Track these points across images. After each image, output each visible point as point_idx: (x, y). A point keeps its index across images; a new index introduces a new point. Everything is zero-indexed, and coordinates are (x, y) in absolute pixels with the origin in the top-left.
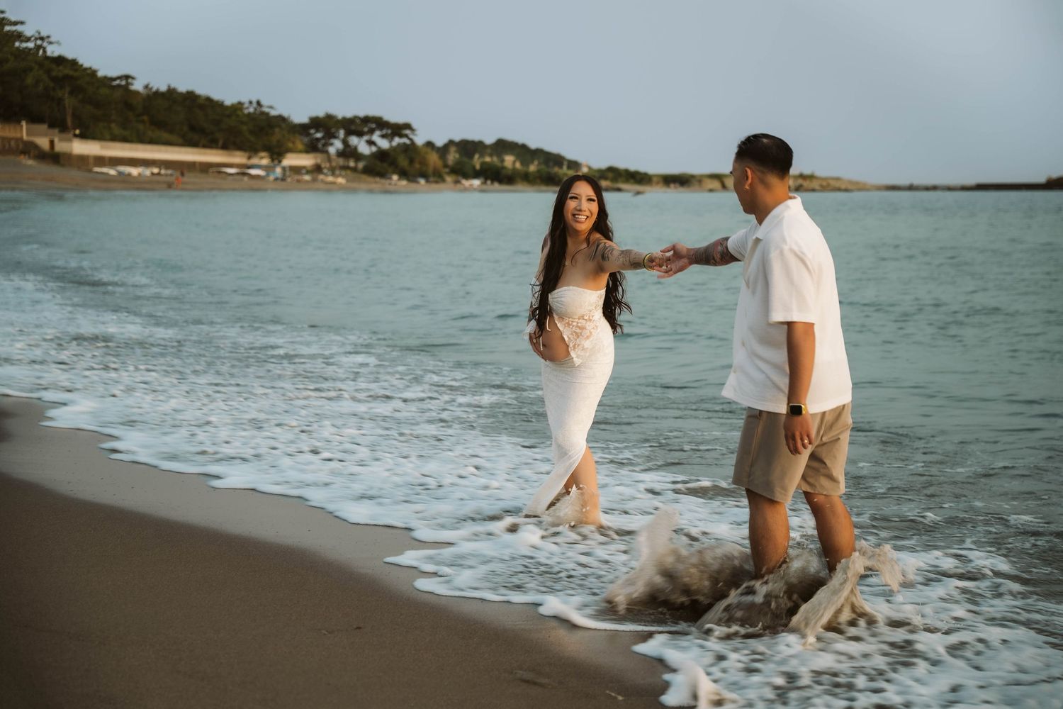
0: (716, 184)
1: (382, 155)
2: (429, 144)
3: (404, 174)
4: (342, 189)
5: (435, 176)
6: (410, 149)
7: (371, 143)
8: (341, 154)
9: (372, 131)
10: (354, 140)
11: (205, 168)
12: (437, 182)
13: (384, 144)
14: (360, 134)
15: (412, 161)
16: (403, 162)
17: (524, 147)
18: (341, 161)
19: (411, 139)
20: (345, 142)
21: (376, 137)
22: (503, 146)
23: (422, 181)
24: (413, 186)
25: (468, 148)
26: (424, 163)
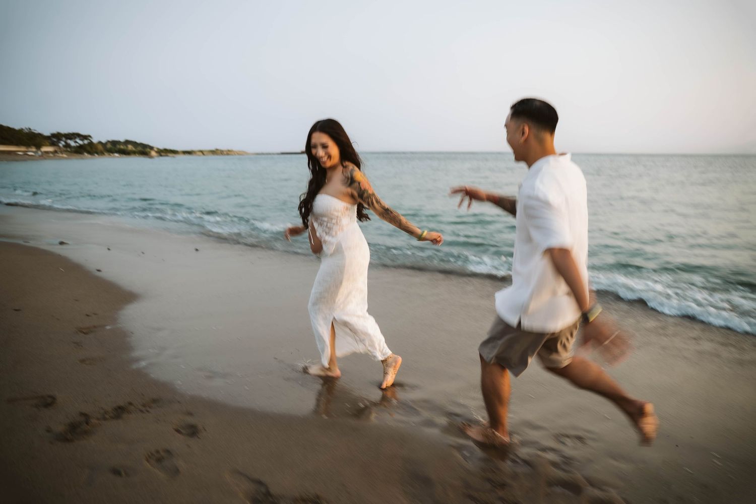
0: (201, 153)
1: (81, 147)
2: (100, 143)
3: (89, 153)
4: (66, 158)
5: (101, 153)
6: (91, 143)
7: (76, 142)
8: (64, 146)
9: (75, 138)
10: (69, 141)
11: (9, 152)
12: (102, 155)
13: (81, 142)
14: (71, 139)
15: (91, 148)
16: (88, 148)
17: (136, 142)
18: (65, 149)
19: (90, 140)
20: (66, 142)
21: (78, 140)
22: (127, 142)
23: (96, 155)
24: (93, 157)
25: (114, 143)
26: (96, 148)
